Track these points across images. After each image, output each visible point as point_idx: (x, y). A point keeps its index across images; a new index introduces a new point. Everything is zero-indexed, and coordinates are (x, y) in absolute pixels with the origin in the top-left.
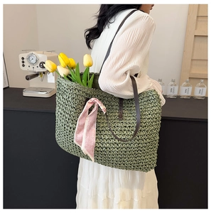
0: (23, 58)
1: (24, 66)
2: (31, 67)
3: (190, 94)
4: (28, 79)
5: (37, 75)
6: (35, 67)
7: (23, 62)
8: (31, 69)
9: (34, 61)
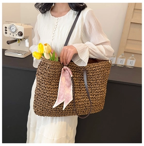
0: (6, 28)
1: (6, 33)
2: (12, 34)
3: (123, 64)
4: (8, 44)
5: (16, 41)
6: (15, 35)
7: (6, 30)
8: (11, 36)
9: (14, 30)
